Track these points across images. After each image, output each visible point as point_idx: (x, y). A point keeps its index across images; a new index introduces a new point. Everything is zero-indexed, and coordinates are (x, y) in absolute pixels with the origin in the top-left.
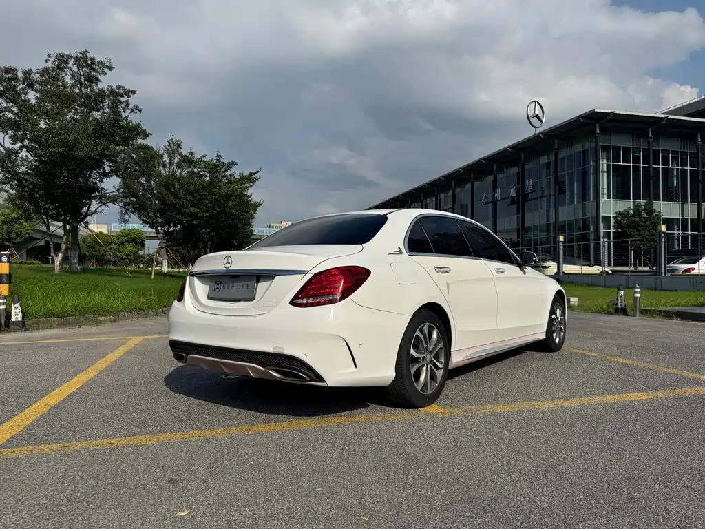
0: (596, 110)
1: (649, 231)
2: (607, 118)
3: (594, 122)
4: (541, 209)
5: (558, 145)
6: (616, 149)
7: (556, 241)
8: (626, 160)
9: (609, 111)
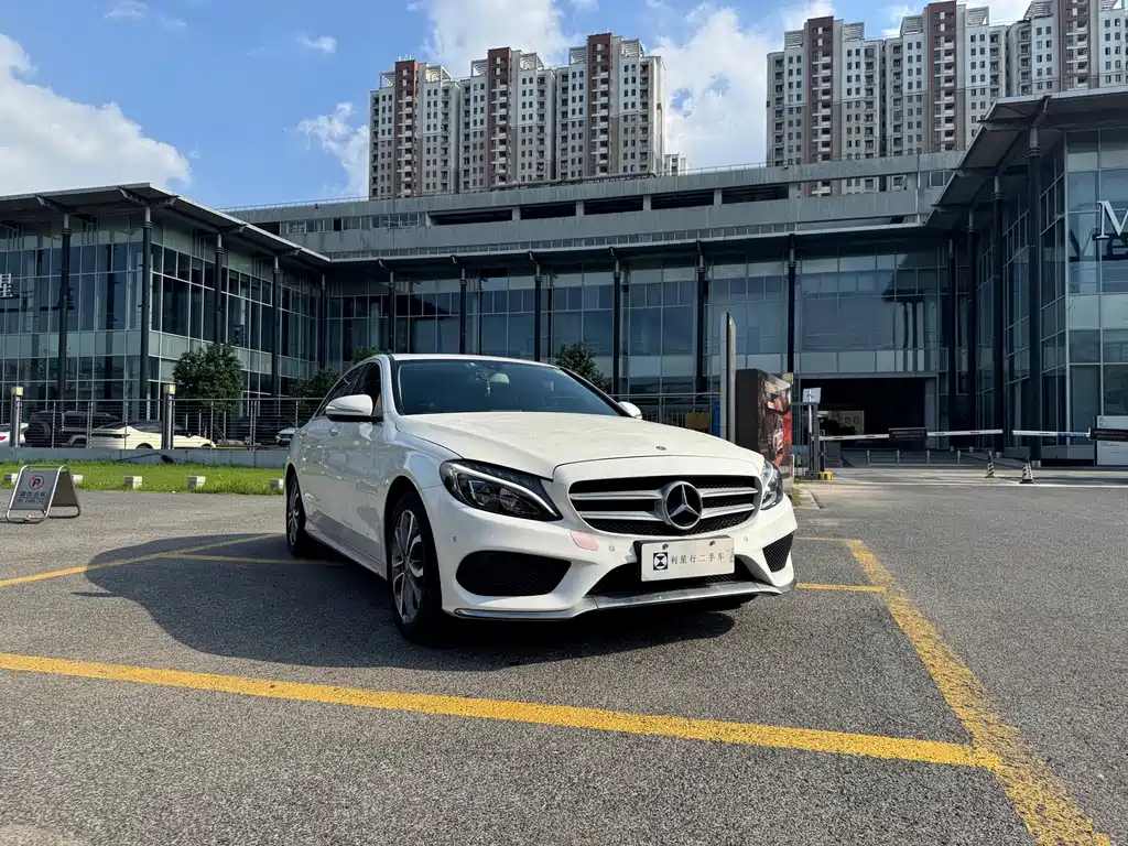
0: (151, 186)
1: (226, 387)
2: (167, 203)
3: (142, 203)
4: (24, 331)
5: (70, 224)
6: (170, 254)
7: (10, 396)
8: (183, 275)
9: (170, 193)
